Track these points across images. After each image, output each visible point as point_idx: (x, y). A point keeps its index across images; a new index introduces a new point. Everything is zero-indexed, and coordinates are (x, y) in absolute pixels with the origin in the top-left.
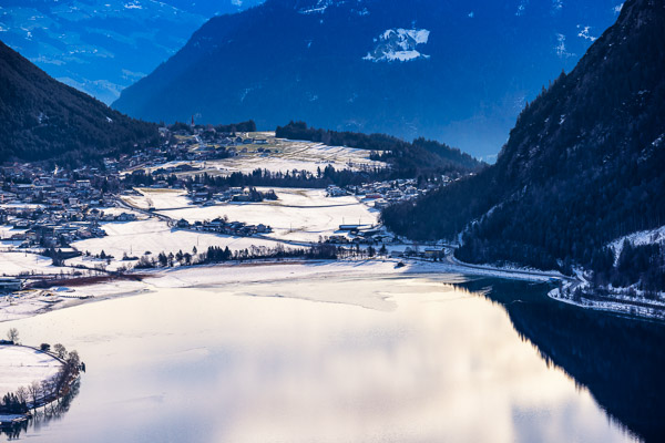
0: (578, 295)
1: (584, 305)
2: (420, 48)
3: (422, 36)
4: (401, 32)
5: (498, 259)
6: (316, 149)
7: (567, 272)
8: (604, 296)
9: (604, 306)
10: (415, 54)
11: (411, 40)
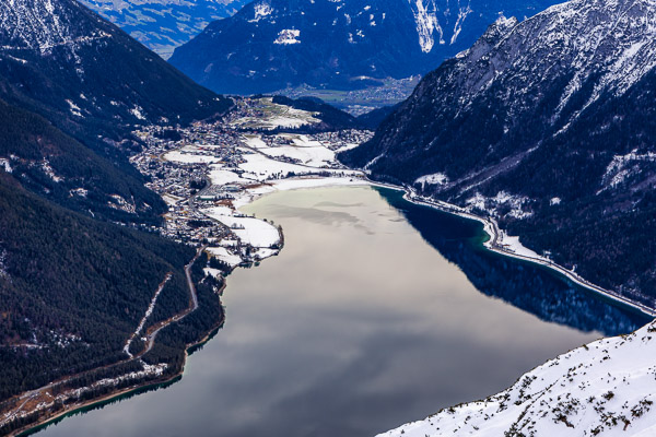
0: (413, 199)
1: (416, 203)
2: (297, 38)
3: (297, 33)
4: (289, 31)
5: (383, 180)
6: (292, 110)
7: (406, 187)
8: (421, 200)
9: (422, 204)
10: (294, 41)
11: (292, 35)
